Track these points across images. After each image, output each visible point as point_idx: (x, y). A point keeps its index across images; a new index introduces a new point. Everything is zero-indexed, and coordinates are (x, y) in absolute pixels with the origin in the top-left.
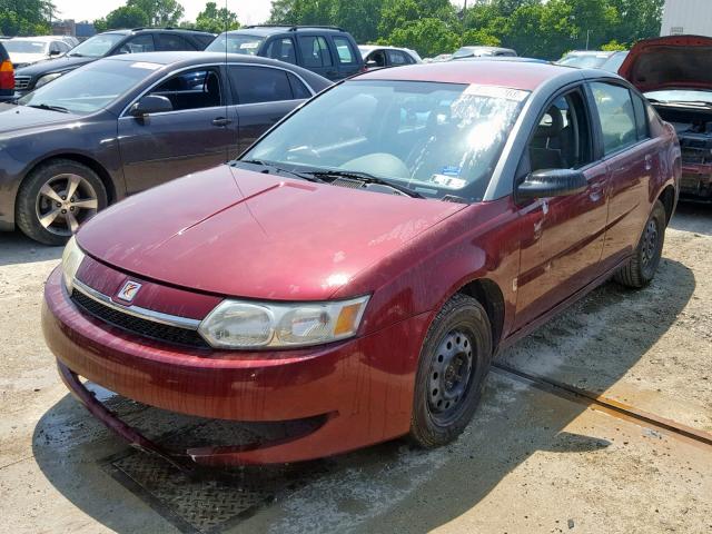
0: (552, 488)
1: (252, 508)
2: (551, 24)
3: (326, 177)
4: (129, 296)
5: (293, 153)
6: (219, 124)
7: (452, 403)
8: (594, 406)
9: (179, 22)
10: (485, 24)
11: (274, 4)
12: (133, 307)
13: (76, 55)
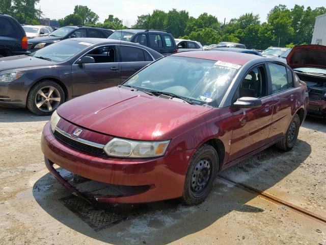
0: (238, 224)
1: (118, 221)
2: (264, 33)
3: (157, 94)
4: (78, 134)
5: (144, 84)
6: (113, 70)
7: (201, 188)
8: (259, 196)
9: (96, 23)
10: (233, 32)
11: (139, 17)
12: (79, 139)
13: (52, 36)
